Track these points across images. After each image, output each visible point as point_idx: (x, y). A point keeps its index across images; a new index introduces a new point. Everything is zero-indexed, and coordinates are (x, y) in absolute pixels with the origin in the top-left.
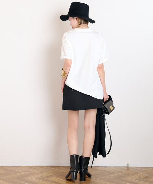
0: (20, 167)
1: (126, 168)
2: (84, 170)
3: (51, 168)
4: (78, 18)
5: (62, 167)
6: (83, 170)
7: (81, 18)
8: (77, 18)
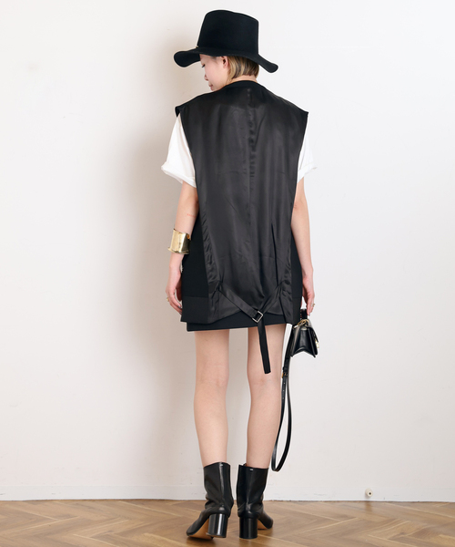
0: (46, 503)
1: (363, 506)
2: (252, 507)
3: (139, 506)
4: (229, 57)
5: (171, 504)
6: (249, 506)
7: (238, 58)
8: (226, 58)
